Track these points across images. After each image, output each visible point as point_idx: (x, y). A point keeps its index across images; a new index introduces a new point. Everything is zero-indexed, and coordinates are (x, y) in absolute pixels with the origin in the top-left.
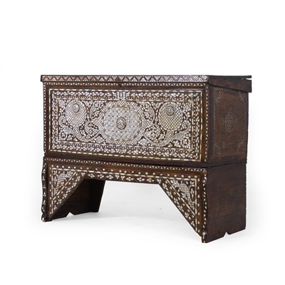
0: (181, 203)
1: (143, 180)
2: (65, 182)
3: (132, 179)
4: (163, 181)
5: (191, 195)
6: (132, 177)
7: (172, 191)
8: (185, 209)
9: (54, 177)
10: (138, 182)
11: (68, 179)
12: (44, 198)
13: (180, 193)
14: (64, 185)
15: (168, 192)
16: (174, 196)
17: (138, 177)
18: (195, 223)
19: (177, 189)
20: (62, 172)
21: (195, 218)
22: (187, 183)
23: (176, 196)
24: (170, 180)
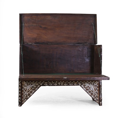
0: (90, 92)
1: (72, 84)
2: (31, 88)
3: (67, 84)
4: (82, 84)
5: (94, 88)
6: (66, 84)
7: (86, 88)
8: (92, 94)
9: (25, 87)
10: (70, 85)
11: (33, 87)
12: (19, 96)
13: (90, 88)
14: (31, 89)
15: (84, 88)
16: (87, 90)
17: (70, 84)
18: (96, 99)
19: (88, 87)
20: (29, 84)
21: (96, 97)
22: (93, 84)
23: (88, 90)
24: (85, 84)
